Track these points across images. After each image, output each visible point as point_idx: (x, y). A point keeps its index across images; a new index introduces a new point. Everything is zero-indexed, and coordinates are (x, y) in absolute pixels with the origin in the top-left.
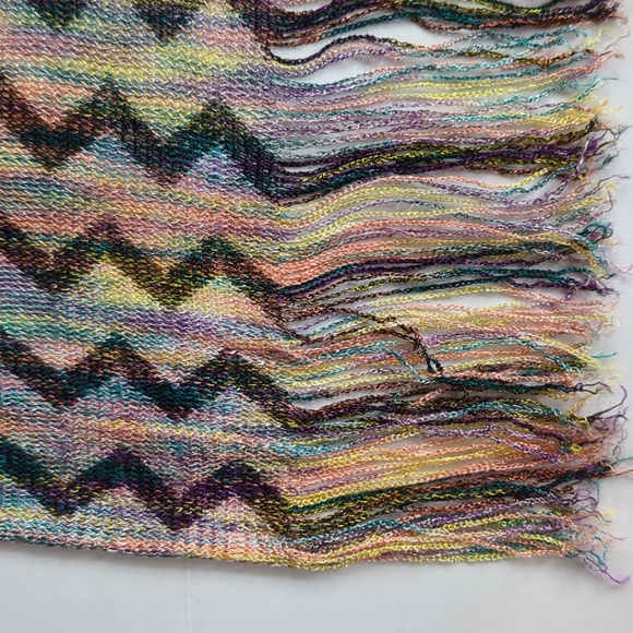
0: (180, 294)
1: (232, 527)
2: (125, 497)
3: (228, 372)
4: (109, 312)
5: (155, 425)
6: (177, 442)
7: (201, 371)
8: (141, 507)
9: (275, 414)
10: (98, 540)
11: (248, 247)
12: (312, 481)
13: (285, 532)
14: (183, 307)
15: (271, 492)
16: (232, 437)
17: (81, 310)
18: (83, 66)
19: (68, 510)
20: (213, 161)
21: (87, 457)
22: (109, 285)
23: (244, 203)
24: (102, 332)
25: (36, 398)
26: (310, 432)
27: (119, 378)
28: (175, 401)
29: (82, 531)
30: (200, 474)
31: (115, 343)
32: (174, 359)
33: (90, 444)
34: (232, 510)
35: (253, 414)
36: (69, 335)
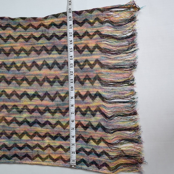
0: (99, 144)
1: (105, 169)
2: (94, 166)
3: (104, 153)
4: (92, 146)
5: (97, 158)
6: (99, 160)
7: (101, 152)
8: (96, 167)
9: (109, 157)
10: (92, 170)
11: (104, 138)
12: (112, 165)
13: (110, 170)
14: (99, 145)
15: (109, 166)
16: (104, 160)
17: (90, 145)
18: (87, 120)
19: (89, 166)
20: (100, 129)
21: (90, 161)
22: (92, 143)
23: (103, 133)
24: (92, 148)
25: (85, 154)
26: (112, 160)
27: (93, 153)
28: (99, 155)
29: (90, 169)
30: (101, 164)
31: (93, 149)
32: (99, 151)
33: (91, 160)
34: (105, 168)
35: (106, 157)
36: (89, 148)
